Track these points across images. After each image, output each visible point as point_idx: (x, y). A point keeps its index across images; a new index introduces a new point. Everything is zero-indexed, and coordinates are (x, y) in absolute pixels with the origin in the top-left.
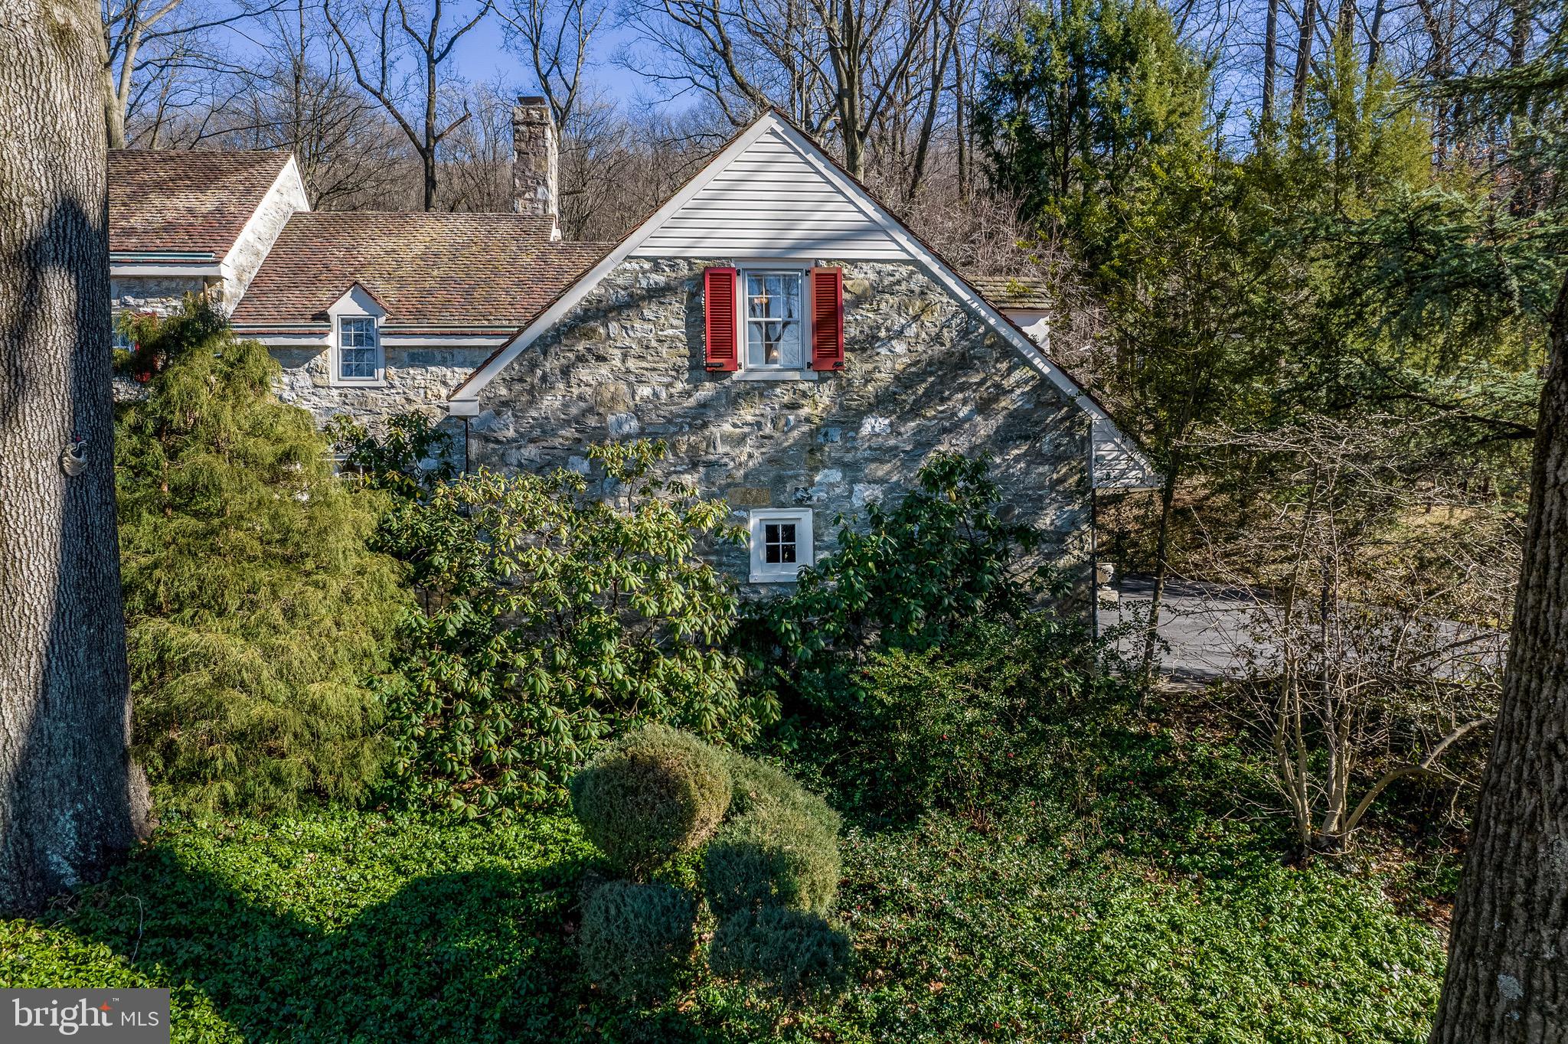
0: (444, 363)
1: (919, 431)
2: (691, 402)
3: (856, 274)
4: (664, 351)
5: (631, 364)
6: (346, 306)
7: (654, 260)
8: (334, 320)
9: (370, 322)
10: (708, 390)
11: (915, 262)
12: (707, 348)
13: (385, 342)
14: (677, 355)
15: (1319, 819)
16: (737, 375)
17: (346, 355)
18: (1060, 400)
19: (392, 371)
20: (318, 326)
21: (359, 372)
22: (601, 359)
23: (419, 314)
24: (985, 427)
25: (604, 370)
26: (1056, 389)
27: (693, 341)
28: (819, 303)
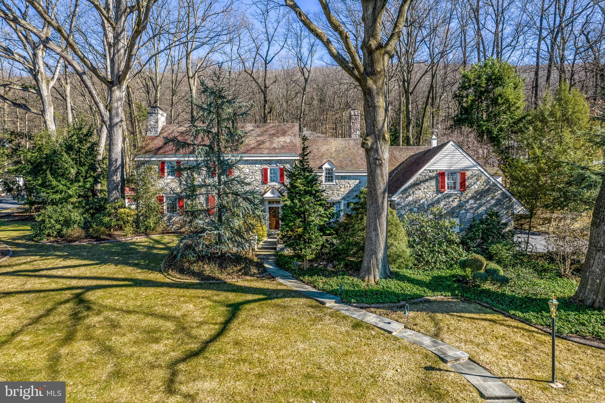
0: (349, 179)
1: (480, 203)
2: (436, 198)
3: (468, 172)
4: (431, 187)
5: (426, 190)
6: (327, 166)
7: (430, 170)
8: (324, 169)
9: (332, 169)
10: (440, 196)
11: (480, 170)
12: (439, 187)
13: (336, 174)
14: (434, 188)
15: (564, 272)
16: (445, 192)
17: (326, 177)
18: (507, 197)
19: (337, 181)
20: (320, 170)
21: (329, 181)
22: (420, 189)
23: (342, 167)
24: (493, 202)
25: (420, 191)
26: (506, 194)
27: (437, 186)
28: (461, 178)
